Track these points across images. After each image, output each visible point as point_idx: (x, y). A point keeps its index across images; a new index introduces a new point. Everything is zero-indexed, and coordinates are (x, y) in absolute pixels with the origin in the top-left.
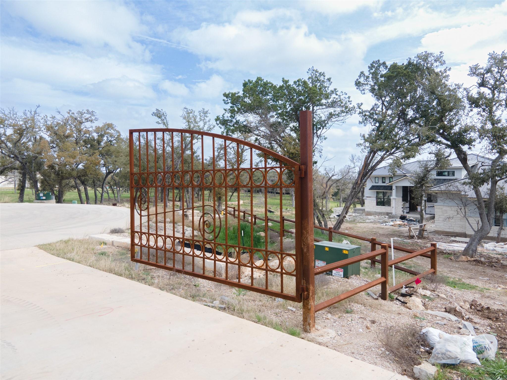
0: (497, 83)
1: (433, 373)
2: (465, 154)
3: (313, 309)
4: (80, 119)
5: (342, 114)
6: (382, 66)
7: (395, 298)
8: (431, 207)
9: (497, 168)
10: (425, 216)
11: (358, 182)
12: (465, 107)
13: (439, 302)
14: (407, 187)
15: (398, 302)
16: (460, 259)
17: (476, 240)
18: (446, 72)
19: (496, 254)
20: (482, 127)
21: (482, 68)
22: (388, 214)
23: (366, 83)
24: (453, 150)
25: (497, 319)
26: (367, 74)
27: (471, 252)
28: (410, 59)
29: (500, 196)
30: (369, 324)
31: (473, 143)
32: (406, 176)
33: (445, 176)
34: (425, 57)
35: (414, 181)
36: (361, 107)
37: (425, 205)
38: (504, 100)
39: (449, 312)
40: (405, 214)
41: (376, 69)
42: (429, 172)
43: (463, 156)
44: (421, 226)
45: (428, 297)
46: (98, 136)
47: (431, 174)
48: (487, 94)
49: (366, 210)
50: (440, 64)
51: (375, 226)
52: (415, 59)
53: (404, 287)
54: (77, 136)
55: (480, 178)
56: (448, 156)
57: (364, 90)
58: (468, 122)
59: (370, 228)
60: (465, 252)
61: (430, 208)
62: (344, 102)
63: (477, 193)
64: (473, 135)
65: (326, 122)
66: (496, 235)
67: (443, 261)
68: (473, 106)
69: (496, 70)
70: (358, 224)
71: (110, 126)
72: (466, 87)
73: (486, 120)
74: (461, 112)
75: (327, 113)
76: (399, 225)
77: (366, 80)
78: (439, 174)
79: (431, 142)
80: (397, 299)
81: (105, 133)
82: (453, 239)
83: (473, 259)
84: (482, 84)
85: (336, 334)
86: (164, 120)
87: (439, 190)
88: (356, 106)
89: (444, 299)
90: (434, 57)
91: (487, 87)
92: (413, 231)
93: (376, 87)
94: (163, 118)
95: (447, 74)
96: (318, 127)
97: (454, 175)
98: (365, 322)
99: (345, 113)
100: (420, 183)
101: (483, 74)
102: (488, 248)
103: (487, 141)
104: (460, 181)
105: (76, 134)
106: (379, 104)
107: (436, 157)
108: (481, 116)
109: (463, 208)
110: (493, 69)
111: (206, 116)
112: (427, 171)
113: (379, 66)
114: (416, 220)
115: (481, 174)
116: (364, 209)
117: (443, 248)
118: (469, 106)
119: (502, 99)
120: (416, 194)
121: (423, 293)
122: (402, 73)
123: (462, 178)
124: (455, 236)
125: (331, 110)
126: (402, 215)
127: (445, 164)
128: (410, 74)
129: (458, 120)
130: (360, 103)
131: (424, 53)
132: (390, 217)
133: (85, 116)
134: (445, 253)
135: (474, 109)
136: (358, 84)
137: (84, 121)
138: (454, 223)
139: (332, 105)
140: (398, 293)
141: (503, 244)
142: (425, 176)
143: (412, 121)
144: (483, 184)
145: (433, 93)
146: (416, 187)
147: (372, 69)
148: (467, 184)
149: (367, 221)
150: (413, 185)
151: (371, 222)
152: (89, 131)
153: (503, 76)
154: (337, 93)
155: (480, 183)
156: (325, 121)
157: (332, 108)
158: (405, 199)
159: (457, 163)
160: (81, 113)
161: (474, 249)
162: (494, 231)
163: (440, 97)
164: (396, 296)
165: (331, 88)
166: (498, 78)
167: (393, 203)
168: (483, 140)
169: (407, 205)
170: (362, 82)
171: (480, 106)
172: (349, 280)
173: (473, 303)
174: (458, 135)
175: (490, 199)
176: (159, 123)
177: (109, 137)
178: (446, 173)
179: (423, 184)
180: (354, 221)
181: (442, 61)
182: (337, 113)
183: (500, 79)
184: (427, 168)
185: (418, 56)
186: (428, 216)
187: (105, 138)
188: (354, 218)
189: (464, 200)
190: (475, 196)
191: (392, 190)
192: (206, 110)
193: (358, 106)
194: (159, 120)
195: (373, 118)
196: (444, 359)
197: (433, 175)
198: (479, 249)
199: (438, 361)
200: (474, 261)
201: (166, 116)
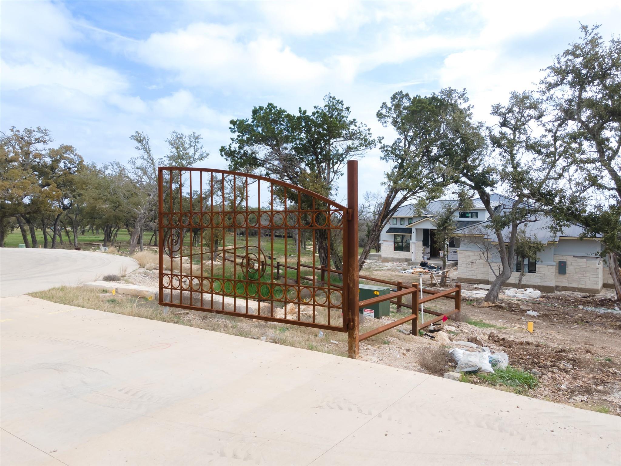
0: (518, 123)
1: (459, 377)
2: (488, 196)
3: (357, 338)
4: (28, 139)
5: (361, 147)
6: (405, 98)
7: (424, 334)
8: (453, 252)
9: (517, 211)
10: (448, 263)
11: (378, 224)
12: (488, 146)
13: (463, 336)
14: (428, 229)
15: (427, 337)
16: (482, 305)
17: (498, 285)
18: (469, 110)
19: (517, 300)
20: (503, 170)
21: (504, 107)
22: (406, 260)
23: (388, 115)
24: (476, 192)
25: (510, 347)
26: (389, 105)
27: (492, 298)
28: (435, 94)
29: (521, 240)
30: (405, 352)
31: (495, 185)
32: (427, 217)
33: (468, 217)
34: (450, 93)
35: (437, 223)
36: (382, 141)
37: (447, 250)
38: (524, 141)
39: (471, 342)
40: (426, 261)
41: (399, 101)
42: (452, 213)
43: (486, 198)
44: (443, 273)
45: (453, 332)
46: (52, 161)
47: (455, 216)
48: (509, 134)
49: (382, 256)
50: (464, 101)
51: (393, 273)
52: (439, 94)
53: (432, 324)
54: (23, 160)
55: (501, 221)
56: (472, 197)
57: (385, 122)
58: (490, 163)
59: (387, 276)
60: (487, 298)
61: (453, 254)
62: (364, 135)
63: (499, 236)
64: (495, 177)
65: (344, 156)
66: (517, 282)
67: (466, 307)
68: (496, 145)
69: (517, 110)
70: (374, 271)
71: (68, 149)
72: (488, 126)
73: (507, 163)
74: (484, 153)
75: (345, 146)
76: (420, 272)
77: (388, 112)
78: (463, 215)
79: (455, 182)
80: (426, 334)
81: (62, 158)
82: (476, 286)
83: (494, 304)
84: (504, 124)
85: (377, 360)
86: (145, 145)
87: (463, 233)
88: (377, 140)
89: (467, 333)
90: (457, 93)
91: (509, 127)
92: (435, 278)
93: (399, 120)
94: (144, 142)
95: (470, 112)
96: (335, 161)
97: (477, 217)
98: (401, 351)
99: (364, 147)
100: (443, 225)
101: (505, 114)
102: (510, 294)
103: (507, 184)
104: (482, 224)
105: (22, 158)
106: (402, 138)
107: (459, 197)
108: (503, 156)
109: (486, 253)
110: (514, 109)
111: (198, 142)
112: (451, 212)
113: (402, 98)
114: (438, 267)
115: (502, 217)
116: (380, 255)
117: (465, 296)
118: (492, 146)
119: (523, 140)
120: (439, 238)
121: (449, 329)
122: (427, 108)
123: (486, 220)
124: (478, 284)
125: (349, 143)
126: (422, 262)
127: (469, 205)
128: (434, 110)
129: (481, 160)
130: (381, 136)
131: (448, 89)
132: (409, 264)
133: (35, 135)
134: (468, 300)
135: (496, 149)
136: (380, 116)
137: (33, 142)
138: (477, 270)
139: (351, 138)
140: (427, 330)
141: (523, 290)
142: (448, 218)
143: (436, 159)
144: (504, 228)
145: (457, 131)
146: (438, 230)
147: (395, 101)
148: (490, 228)
149: (384, 268)
150: (435, 228)
151: (388, 270)
152: (41, 154)
153: (524, 117)
154: (356, 124)
155: (501, 226)
156: (342, 155)
157: (350, 141)
158: (425, 244)
159: (480, 205)
160: (29, 132)
161: (496, 294)
162: (514, 277)
163: (464, 136)
164: (425, 333)
165: (350, 118)
166: (519, 118)
167: (412, 248)
168: (504, 183)
169: (428, 250)
170: (384, 114)
171: (502, 146)
172: (381, 320)
173: (491, 335)
174: (481, 176)
175: (510, 243)
176: (139, 149)
177: (67, 163)
178: (470, 215)
179: (446, 227)
180: (370, 268)
181: (466, 99)
182: (355, 146)
183: (521, 119)
184: (451, 209)
185: (442, 91)
186: (451, 262)
187: (62, 165)
188: (370, 265)
189: (486, 244)
190: (497, 240)
191: (412, 233)
192: (197, 134)
193: (379, 140)
194: (139, 145)
195: (395, 154)
196: (466, 368)
197: (456, 217)
198: (501, 296)
199: (463, 370)
200: (495, 306)
201: (148, 140)
